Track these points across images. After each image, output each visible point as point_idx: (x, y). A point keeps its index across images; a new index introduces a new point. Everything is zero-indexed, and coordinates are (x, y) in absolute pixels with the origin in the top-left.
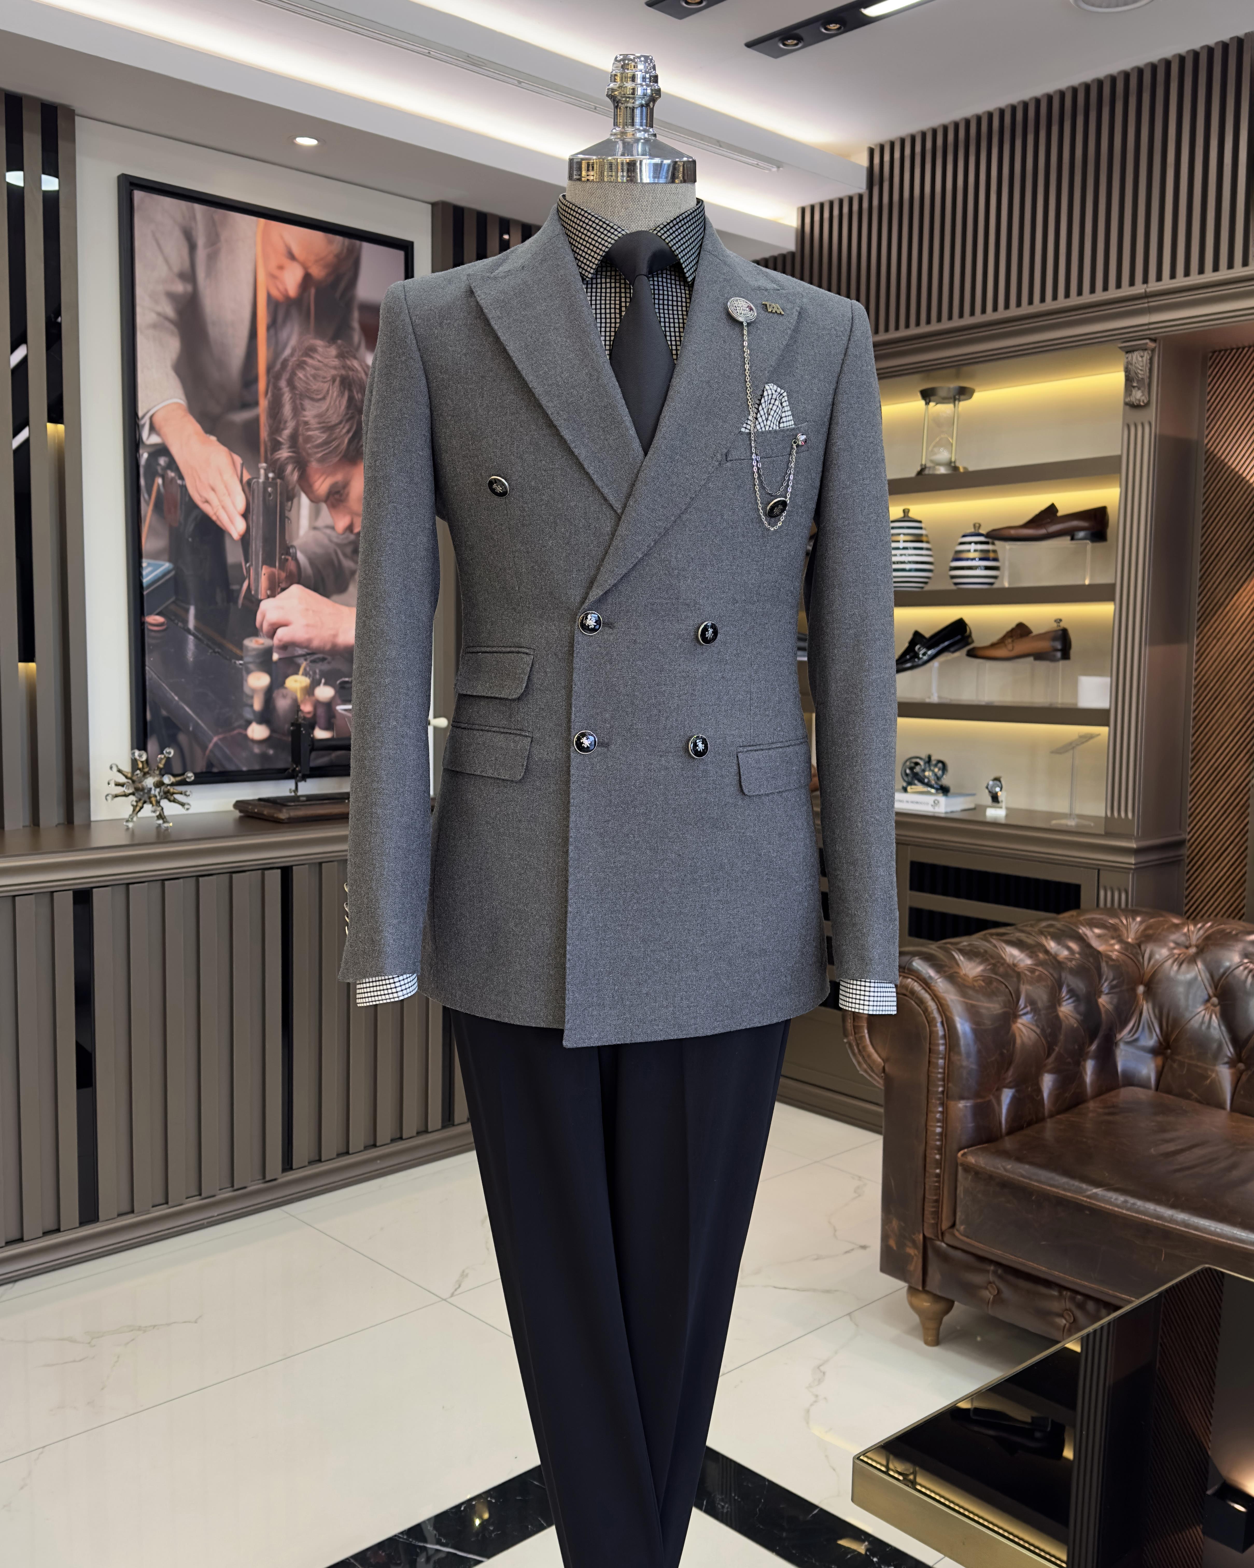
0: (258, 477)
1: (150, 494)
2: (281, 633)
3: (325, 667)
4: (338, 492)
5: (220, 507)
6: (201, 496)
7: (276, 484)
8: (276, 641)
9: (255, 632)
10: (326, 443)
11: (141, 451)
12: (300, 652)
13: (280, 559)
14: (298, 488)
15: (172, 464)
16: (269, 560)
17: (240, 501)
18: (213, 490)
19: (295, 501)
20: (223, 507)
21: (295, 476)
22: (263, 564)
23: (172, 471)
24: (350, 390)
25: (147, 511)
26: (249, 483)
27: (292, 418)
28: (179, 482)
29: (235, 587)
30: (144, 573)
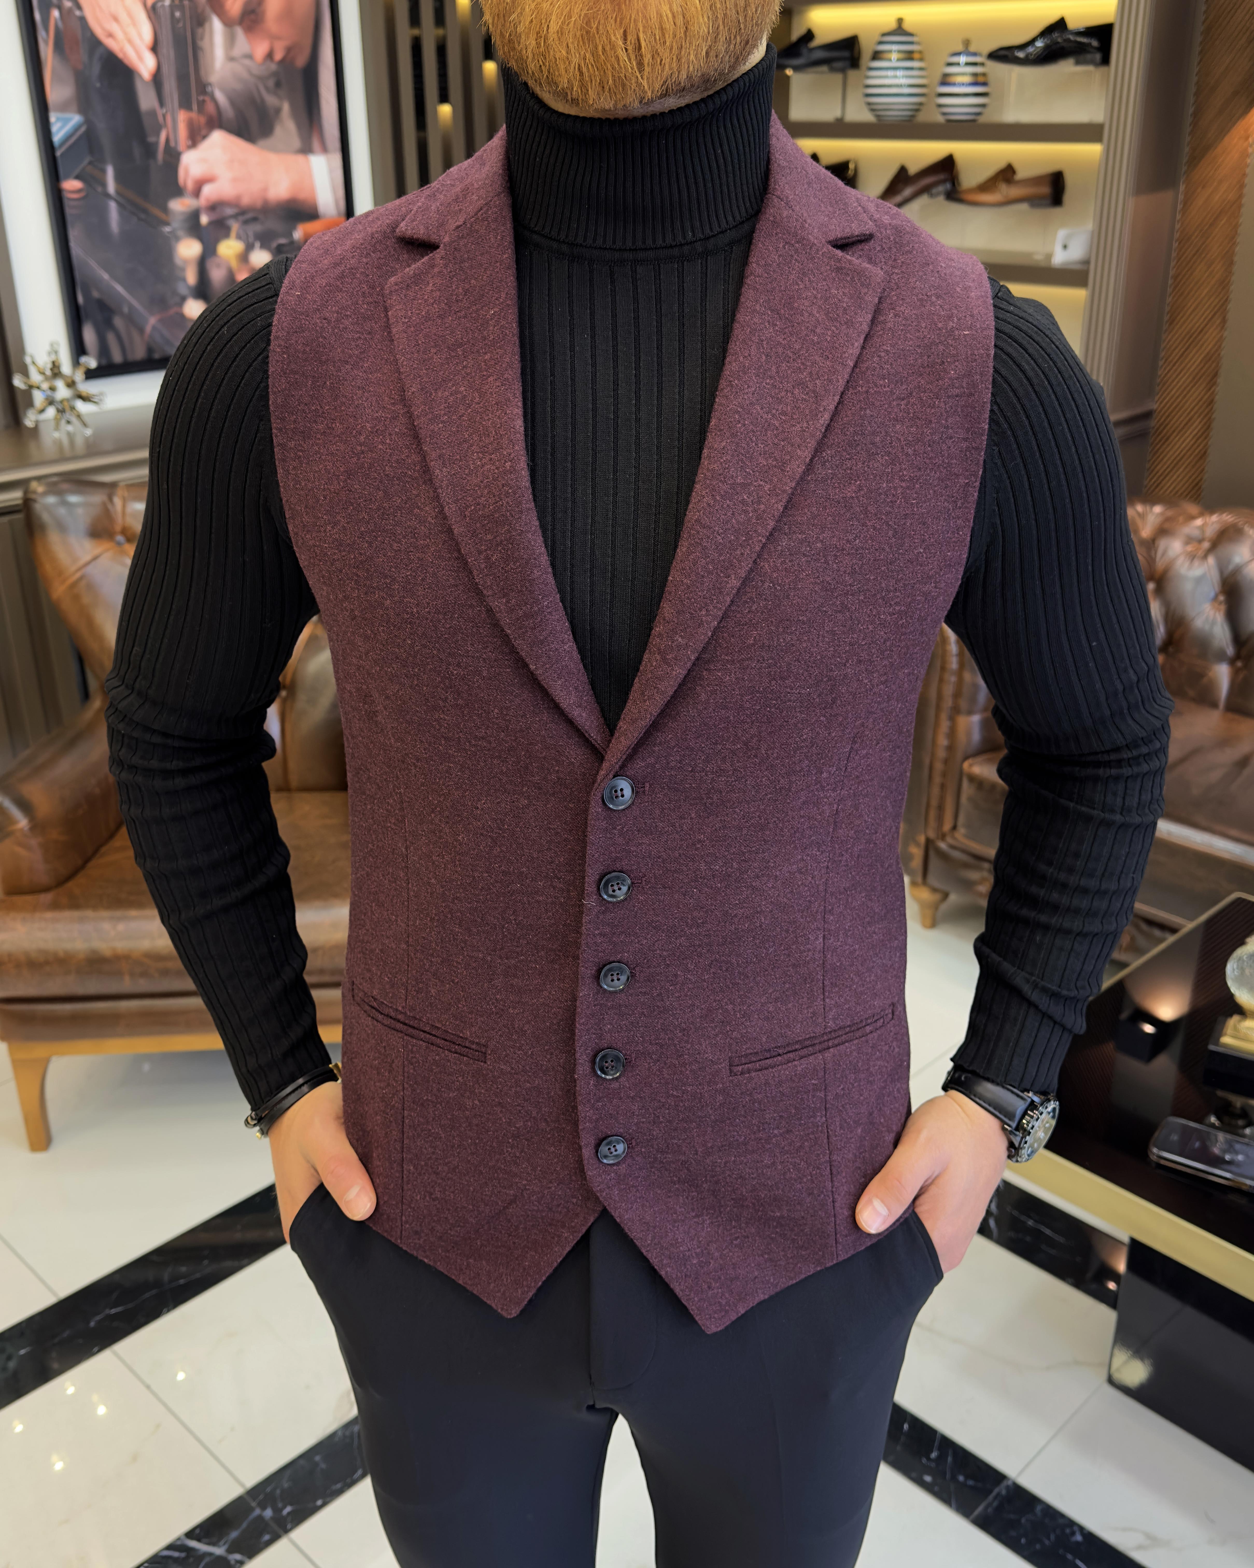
1: (46, 28)
2: (208, 191)
3: (257, 227)
4: (253, 12)
5: (126, 41)
6: (103, 29)
7: (184, 6)
8: (203, 201)
9: (178, 191)
12: (229, 211)
13: (197, 100)
14: (208, 10)
16: (185, 103)
17: (145, 31)
18: (116, 19)
19: (207, 25)
20: (130, 42)
22: (180, 108)
25: (47, 51)
26: (154, 7)
29: (151, 139)
30: (54, 129)
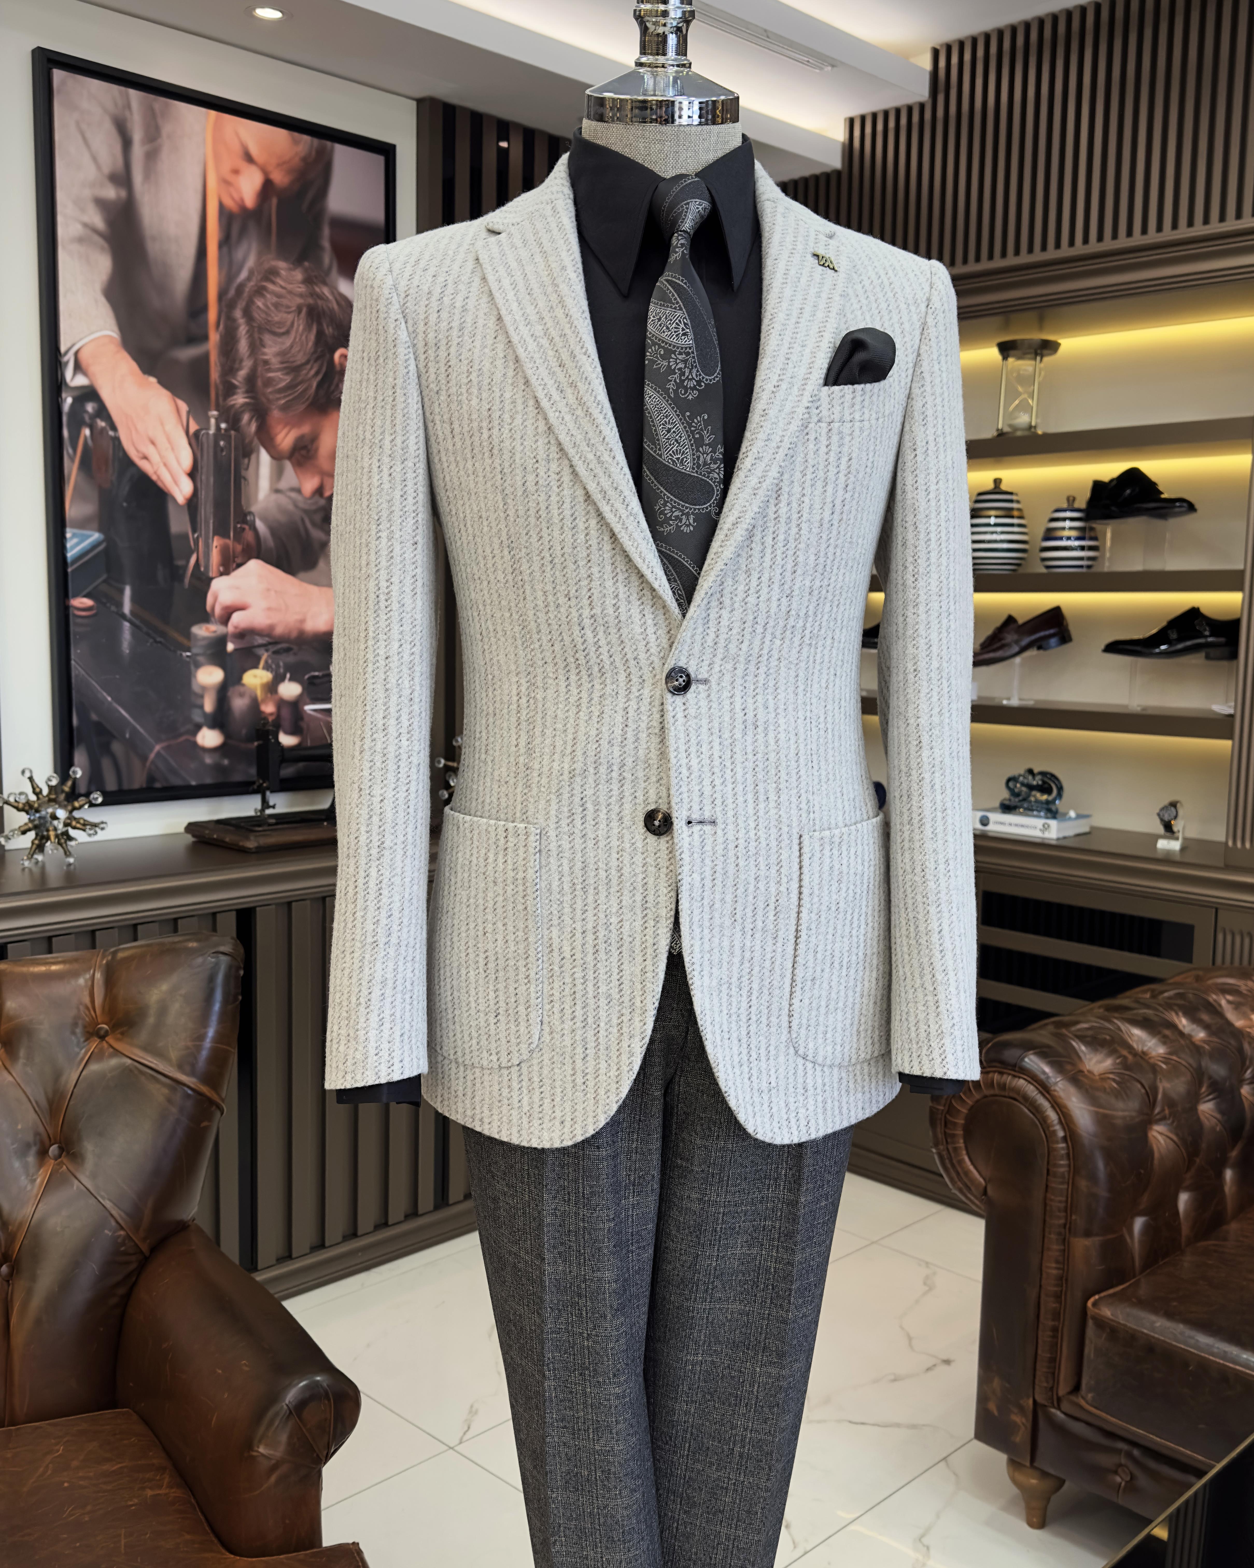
0: (208, 428)
1: (74, 447)
2: (237, 618)
3: (290, 659)
4: (305, 448)
5: (162, 465)
6: (138, 451)
7: (230, 436)
8: (231, 628)
10: (290, 387)
11: (64, 395)
12: (261, 640)
13: (235, 528)
14: (256, 441)
15: (103, 411)
16: (221, 530)
17: (186, 458)
18: (153, 443)
19: (253, 457)
20: (165, 465)
21: (253, 427)
22: (214, 534)
23: (102, 420)
24: (320, 324)
25: (72, 467)
26: (197, 434)
27: (250, 356)
28: (111, 433)
29: (180, 563)
30: (69, 545)
